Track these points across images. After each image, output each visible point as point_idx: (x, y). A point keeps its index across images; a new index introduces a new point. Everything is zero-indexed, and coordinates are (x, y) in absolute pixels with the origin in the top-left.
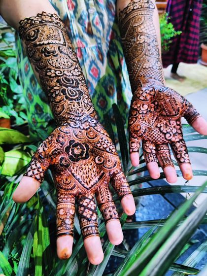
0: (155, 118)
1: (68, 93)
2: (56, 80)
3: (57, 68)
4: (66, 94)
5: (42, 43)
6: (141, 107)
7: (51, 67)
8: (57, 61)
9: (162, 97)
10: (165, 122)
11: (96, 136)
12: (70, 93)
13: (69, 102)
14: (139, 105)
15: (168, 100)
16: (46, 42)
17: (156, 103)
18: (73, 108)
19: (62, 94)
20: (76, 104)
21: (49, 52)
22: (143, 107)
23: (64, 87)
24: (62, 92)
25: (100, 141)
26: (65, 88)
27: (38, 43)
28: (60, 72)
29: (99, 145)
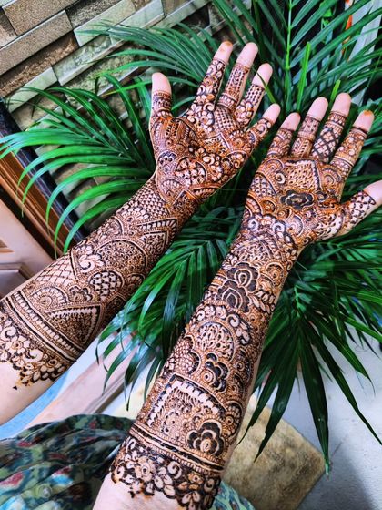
0: (207, 141)
1: (248, 280)
2: (247, 314)
3: (228, 332)
4: (252, 281)
5: (210, 404)
6: (212, 162)
7: (236, 341)
8: (219, 345)
9: (178, 146)
10: (199, 127)
11: (264, 202)
12: (246, 278)
13: (258, 268)
14: (213, 167)
15: (175, 137)
16: (204, 397)
17: (191, 150)
18: (259, 257)
19: (257, 285)
20: (252, 259)
21: (217, 372)
22: (210, 161)
23: (247, 292)
24: (255, 288)
25: (264, 194)
26: (246, 290)
27: (216, 410)
28: (232, 321)
29: (269, 191)
